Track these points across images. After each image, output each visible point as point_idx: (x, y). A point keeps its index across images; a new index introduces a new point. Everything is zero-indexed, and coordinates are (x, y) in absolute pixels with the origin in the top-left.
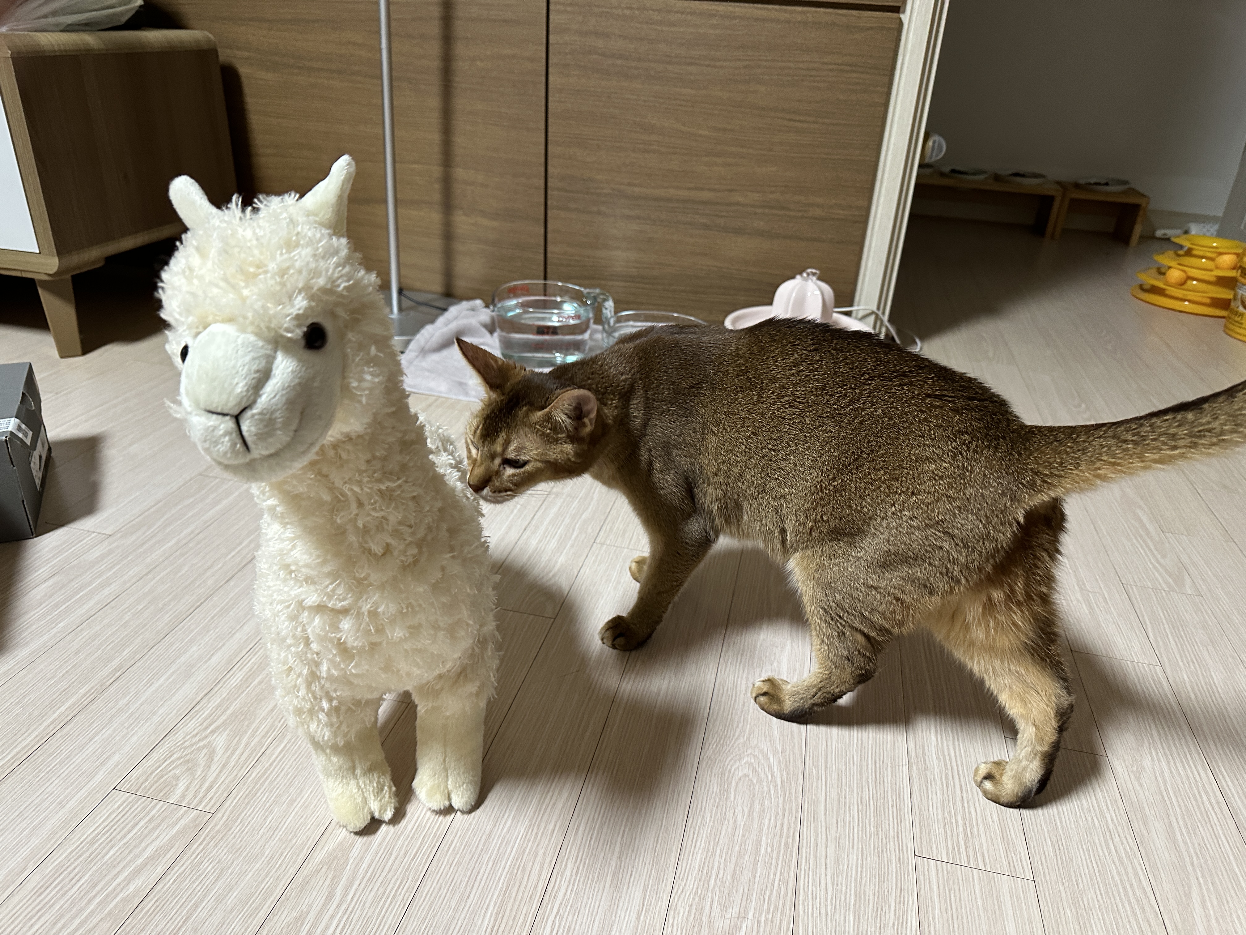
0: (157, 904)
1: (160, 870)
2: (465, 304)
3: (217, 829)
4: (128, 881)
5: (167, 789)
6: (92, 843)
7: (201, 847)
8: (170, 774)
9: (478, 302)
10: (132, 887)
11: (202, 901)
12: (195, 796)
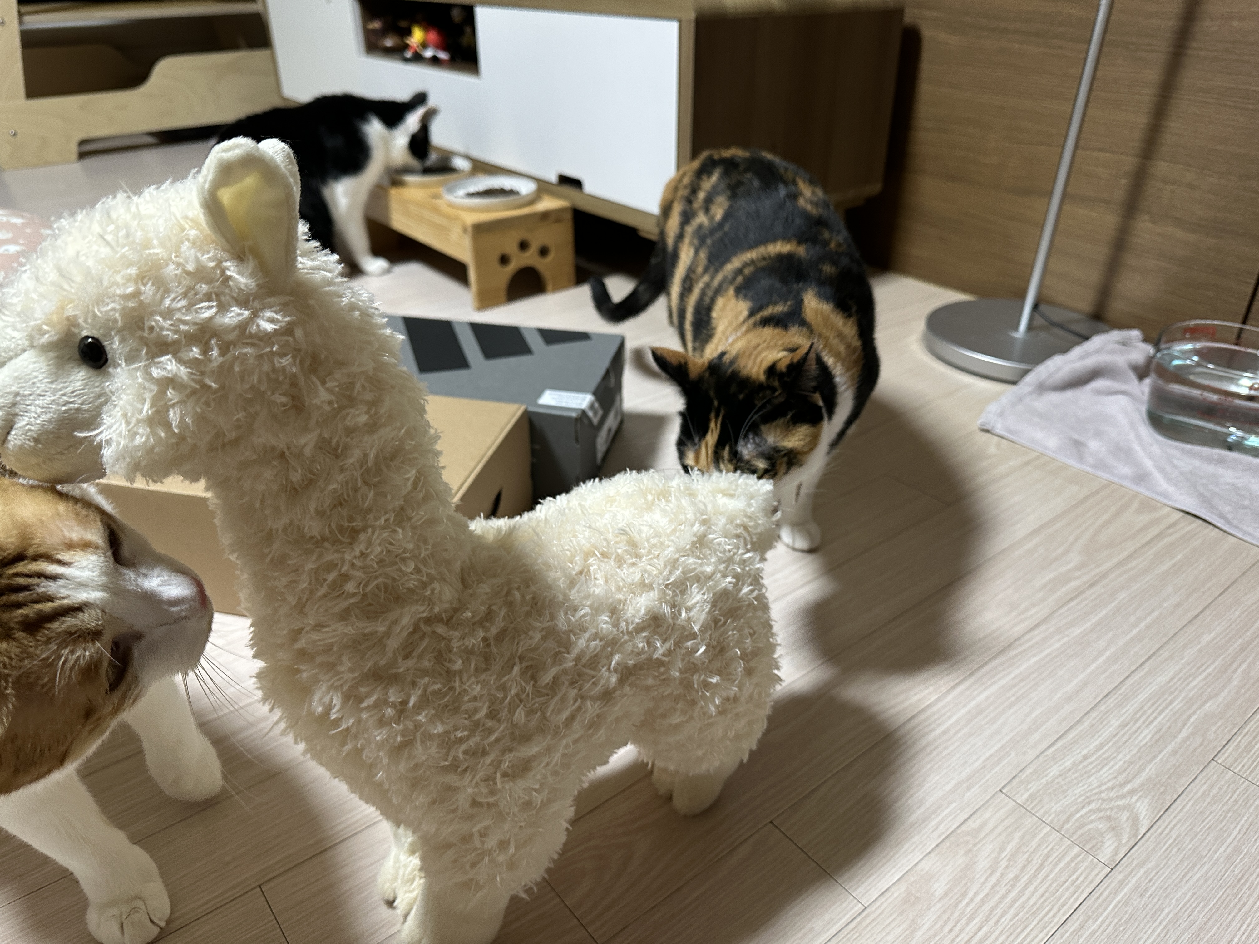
2: (1116, 335)
9: (1135, 334)
12: (592, 909)
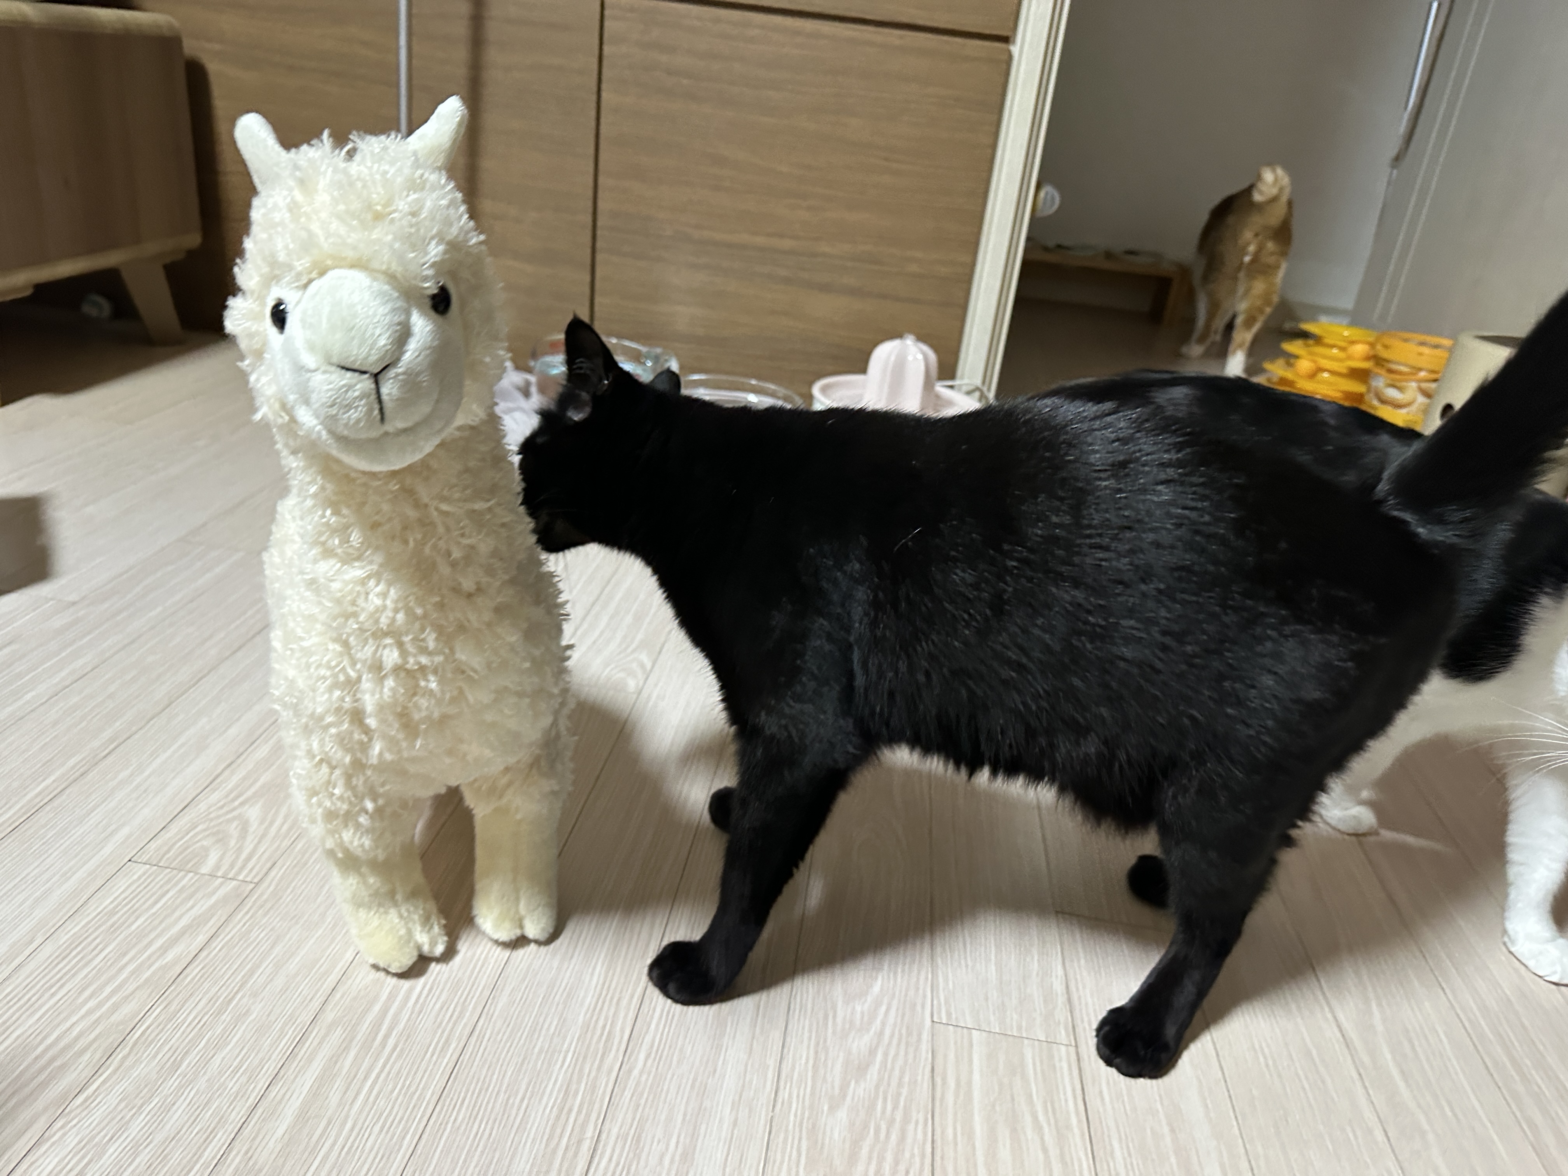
0: (203, 971)
1: (201, 939)
3: (265, 897)
4: (164, 950)
5: (196, 860)
6: (113, 913)
7: (247, 917)
8: (199, 844)
10: (170, 956)
11: (258, 967)
12: (232, 866)
